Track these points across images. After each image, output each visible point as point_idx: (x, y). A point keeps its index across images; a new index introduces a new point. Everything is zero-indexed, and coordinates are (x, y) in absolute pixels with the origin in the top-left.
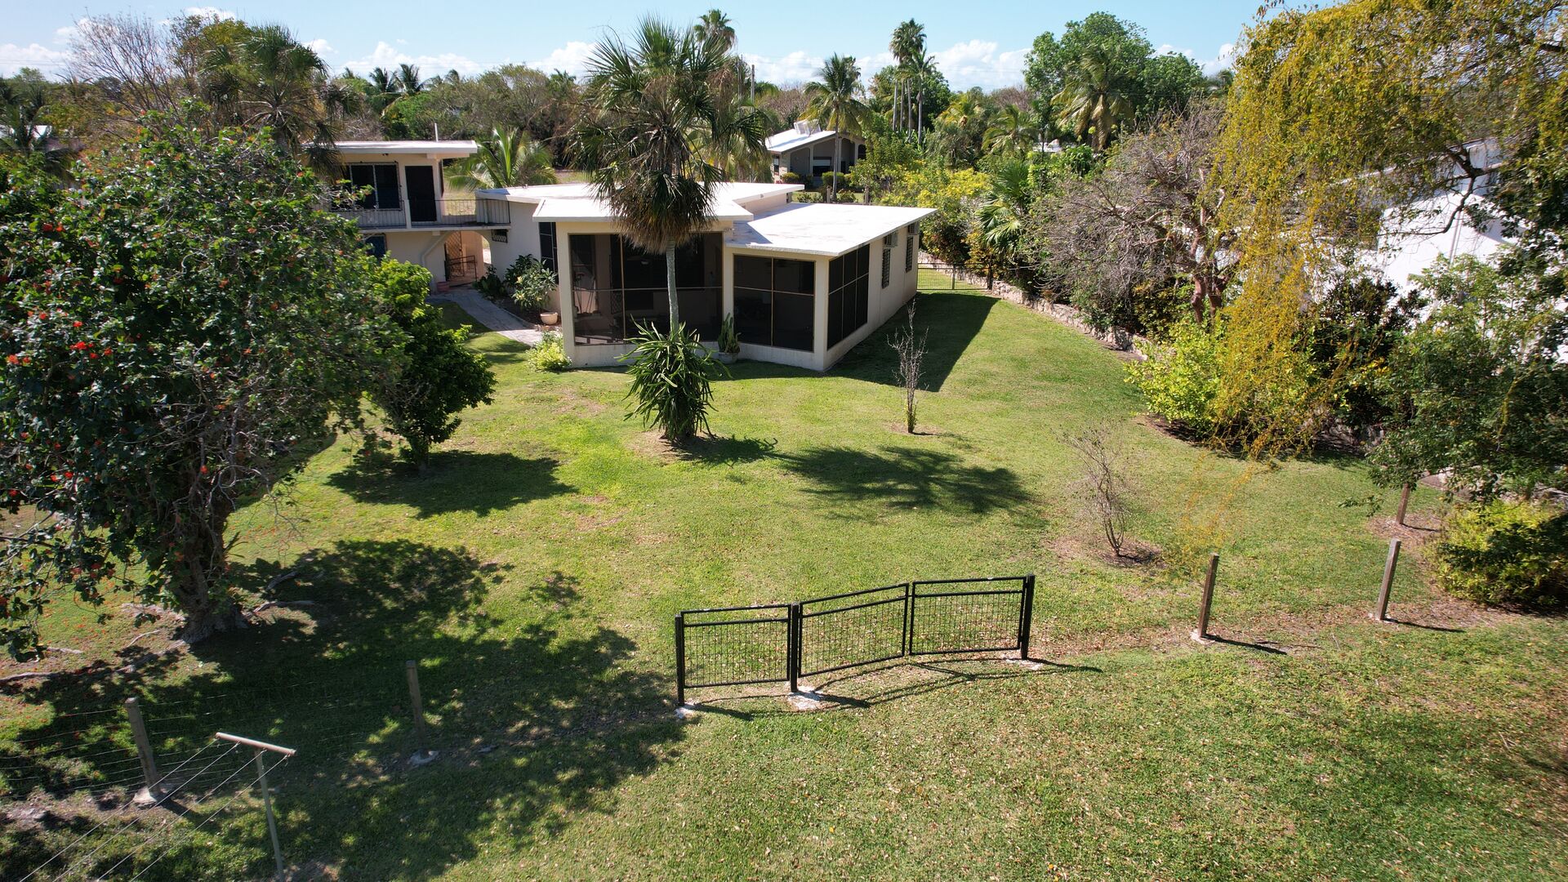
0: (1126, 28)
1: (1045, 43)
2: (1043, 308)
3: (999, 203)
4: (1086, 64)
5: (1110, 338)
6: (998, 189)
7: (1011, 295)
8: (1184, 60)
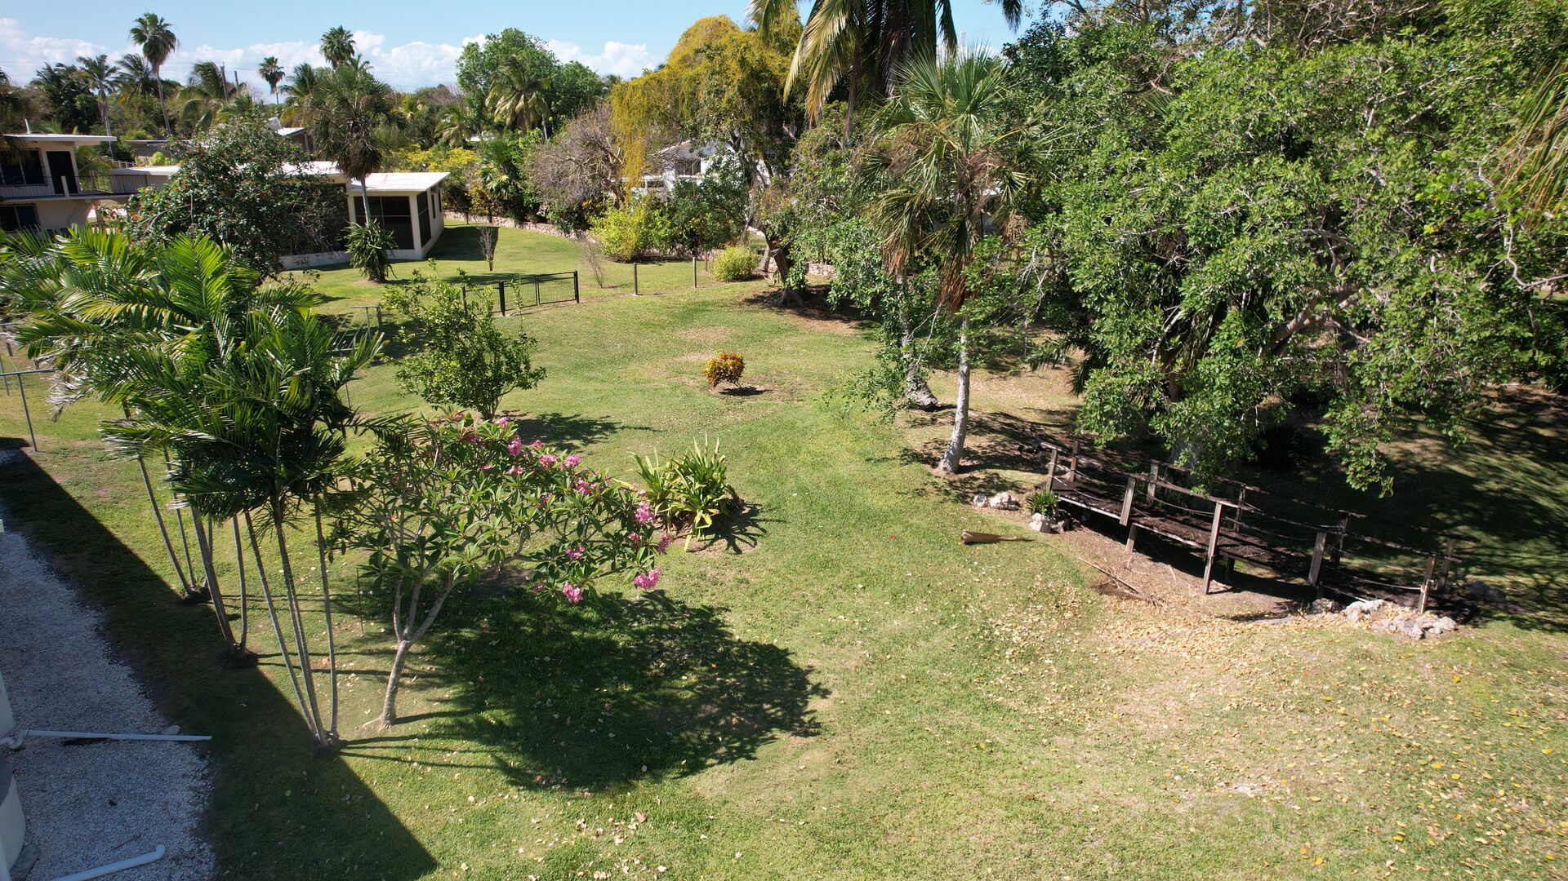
0: (533, 41)
1: (472, 49)
2: (530, 227)
3: (491, 165)
4: (504, 70)
5: (573, 236)
6: (490, 157)
7: (507, 224)
8: (580, 66)
